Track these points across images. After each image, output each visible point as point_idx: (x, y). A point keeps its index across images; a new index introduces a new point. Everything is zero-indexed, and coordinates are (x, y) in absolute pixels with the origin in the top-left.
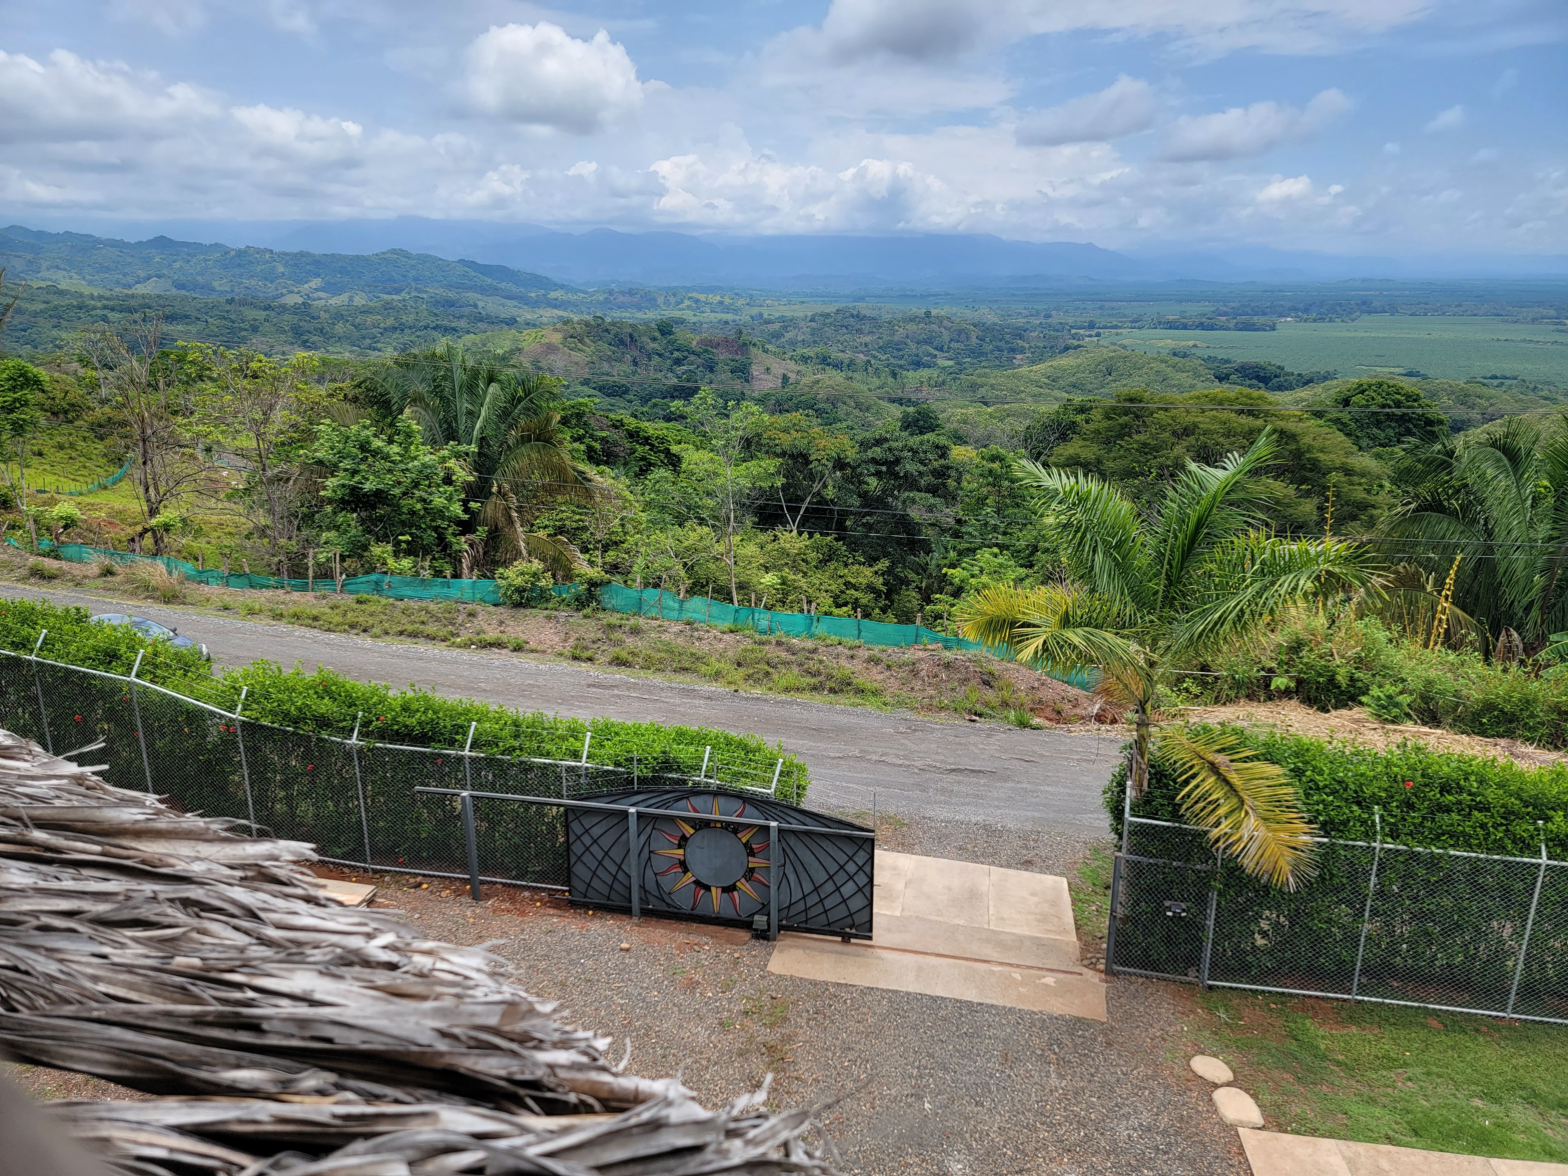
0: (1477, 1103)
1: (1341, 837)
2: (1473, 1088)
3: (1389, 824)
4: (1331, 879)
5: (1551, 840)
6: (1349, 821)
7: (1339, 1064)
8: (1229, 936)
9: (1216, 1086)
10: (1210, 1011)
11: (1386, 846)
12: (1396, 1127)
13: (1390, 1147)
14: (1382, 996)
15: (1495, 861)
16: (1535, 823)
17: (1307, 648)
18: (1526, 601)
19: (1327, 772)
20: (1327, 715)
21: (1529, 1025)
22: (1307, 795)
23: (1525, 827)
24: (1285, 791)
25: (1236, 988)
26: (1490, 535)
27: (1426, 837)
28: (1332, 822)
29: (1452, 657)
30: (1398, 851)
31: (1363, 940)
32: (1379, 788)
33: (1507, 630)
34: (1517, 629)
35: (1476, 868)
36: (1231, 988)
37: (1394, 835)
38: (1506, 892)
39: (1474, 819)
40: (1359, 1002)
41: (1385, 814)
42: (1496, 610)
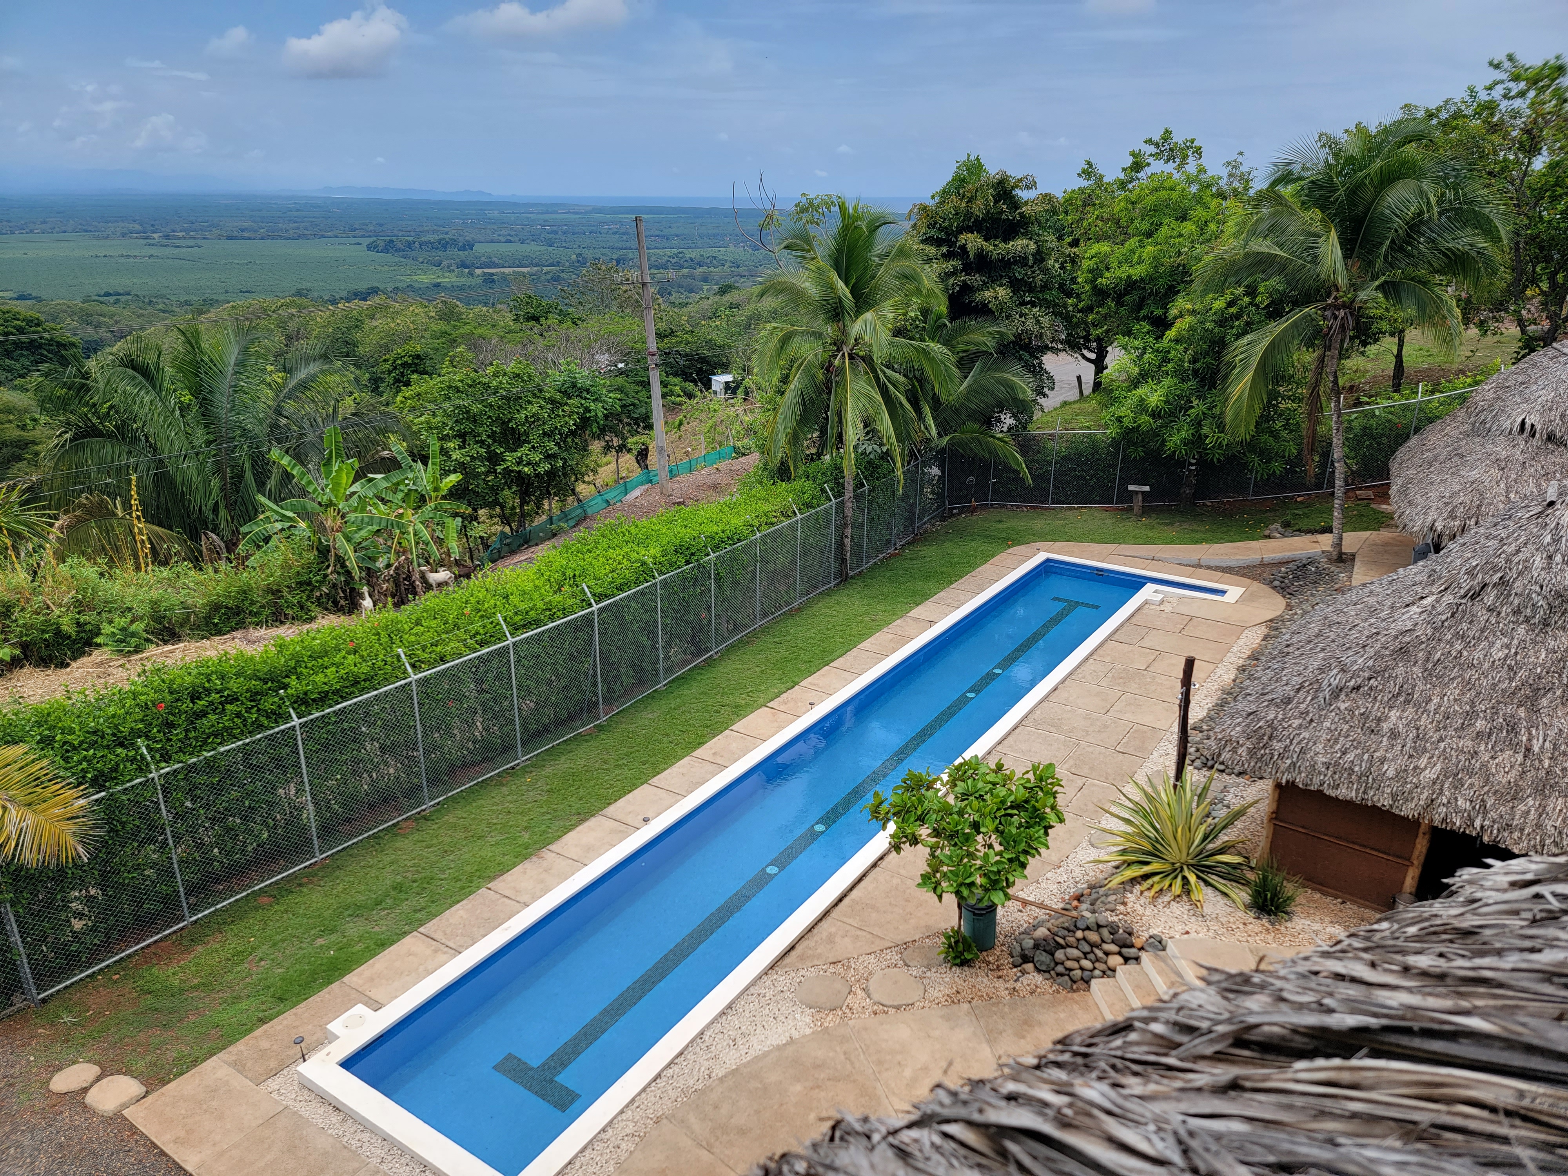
0: (320, 942)
1: (117, 784)
2: (313, 932)
3: (157, 750)
4: (123, 828)
5: (295, 702)
6: (118, 765)
7: (196, 988)
8: (43, 940)
9: (85, 1090)
10: (53, 1024)
11: (162, 771)
12: (263, 1007)
13: (265, 1026)
14: (213, 905)
15: (260, 740)
16: (277, 695)
17: (17, 609)
18: (210, 503)
19: (77, 728)
20: (68, 670)
21: (336, 857)
22: (66, 760)
23: (271, 700)
24: (38, 767)
25: (72, 984)
26: (155, 451)
27: (195, 747)
28: (102, 773)
29: (165, 573)
30: (175, 771)
31: (176, 866)
32: (135, 721)
33: (206, 534)
34: (213, 531)
35: (247, 753)
36: (66, 987)
37: (166, 758)
38: (278, 761)
39: (229, 712)
40: (195, 922)
41: (150, 743)
42: (189, 517)
